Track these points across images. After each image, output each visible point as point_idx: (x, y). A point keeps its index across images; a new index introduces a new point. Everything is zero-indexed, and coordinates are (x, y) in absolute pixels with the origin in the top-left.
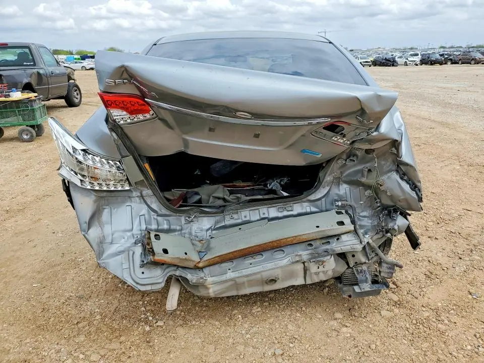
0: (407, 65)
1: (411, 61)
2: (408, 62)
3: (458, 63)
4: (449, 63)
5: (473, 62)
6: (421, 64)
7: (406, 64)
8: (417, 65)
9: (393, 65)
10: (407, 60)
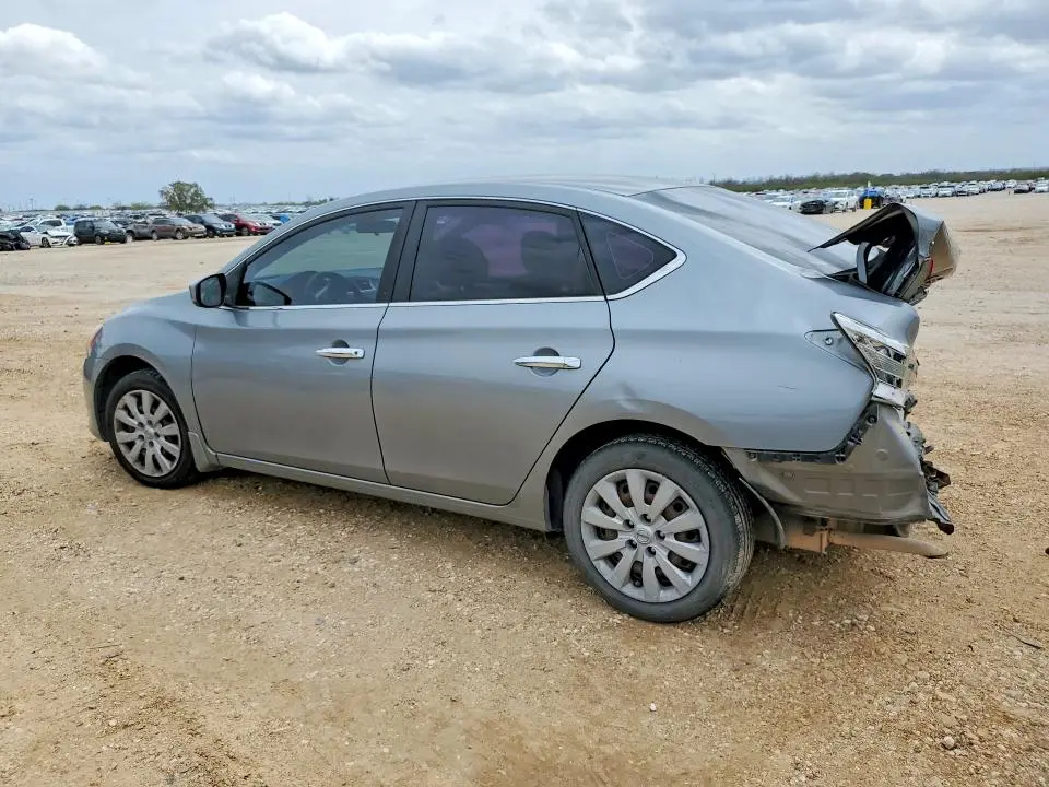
0: (50, 246)
1: (56, 237)
2: (51, 241)
3: (150, 239)
4: (130, 239)
5: (179, 235)
6: (80, 244)
7: (45, 244)
8: (73, 245)
9: (19, 248)
10: (45, 236)
